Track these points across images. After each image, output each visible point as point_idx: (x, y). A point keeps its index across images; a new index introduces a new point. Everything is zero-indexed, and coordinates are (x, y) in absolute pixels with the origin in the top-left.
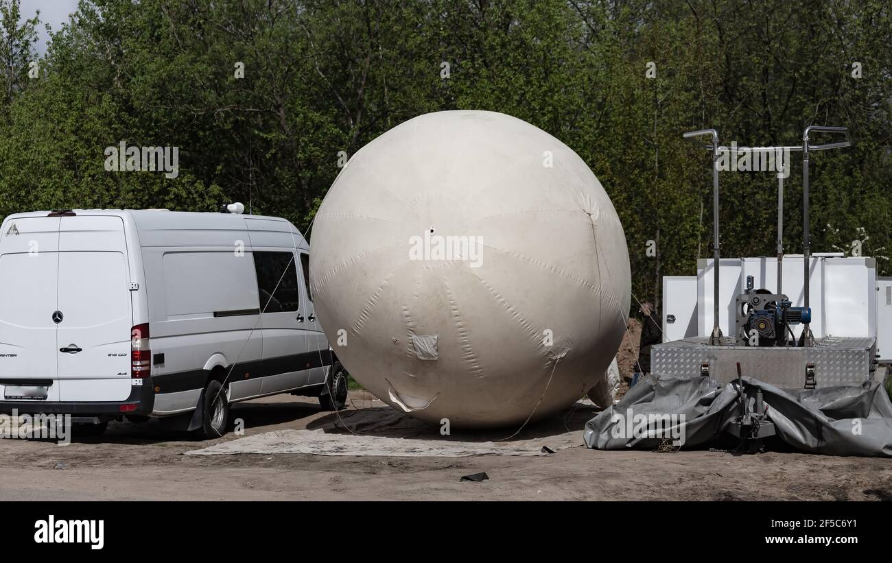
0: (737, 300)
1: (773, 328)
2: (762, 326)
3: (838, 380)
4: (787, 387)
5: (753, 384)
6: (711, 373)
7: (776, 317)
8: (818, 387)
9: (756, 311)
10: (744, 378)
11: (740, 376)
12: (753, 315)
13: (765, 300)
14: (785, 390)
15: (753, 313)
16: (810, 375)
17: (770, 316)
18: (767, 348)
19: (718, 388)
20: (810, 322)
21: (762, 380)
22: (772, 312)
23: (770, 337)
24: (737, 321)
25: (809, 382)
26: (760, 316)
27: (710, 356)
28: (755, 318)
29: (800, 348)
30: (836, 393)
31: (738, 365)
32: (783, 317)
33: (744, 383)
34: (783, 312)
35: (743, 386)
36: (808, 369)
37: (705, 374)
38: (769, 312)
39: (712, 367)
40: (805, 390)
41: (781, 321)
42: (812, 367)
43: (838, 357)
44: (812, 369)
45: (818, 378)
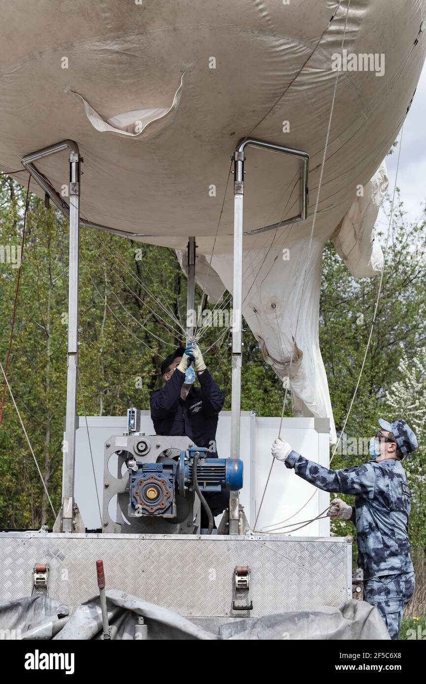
0: (108, 446)
1: (173, 499)
2: (152, 494)
3: (294, 599)
4: (197, 614)
5: (128, 605)
6: (52, 586)
7: (177, 476)
8: (254, 614)
9: (140, 466)
10: (110, 593)
11: (102, 589)
12: (134, 473)
13: (158, 447)
14: (192, 620)
15: (135, 468)
16: (242, 589)
17: (166, 475)
18: (159, 536)
19: (61, 616)
20: (241, 486)
21: (148, 598)
22: (170, 467)
23: (166, 516)
24: (107, 486)
25: (239, 603)
26: (149, 475)
27: (51, 551)
28: (139, 477)
29: (222, 537)
30: (291, 625)
31: (100, 565)
32: (191, 476)
33: (111, 604)
34: (192, 467)
35: (108, 610)
36: (238, 578)
37: (40, 586)
38: (165, 467)
39: (54, 573)
40: (232, 620)
41: (187, 484)
42: (244, 573)
43: (292, 554)
44: (245, 578)
45: (255, 595)
